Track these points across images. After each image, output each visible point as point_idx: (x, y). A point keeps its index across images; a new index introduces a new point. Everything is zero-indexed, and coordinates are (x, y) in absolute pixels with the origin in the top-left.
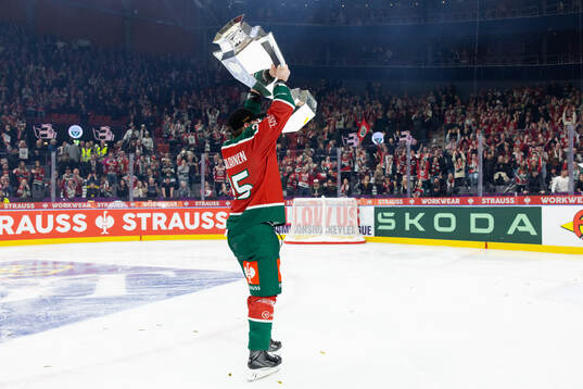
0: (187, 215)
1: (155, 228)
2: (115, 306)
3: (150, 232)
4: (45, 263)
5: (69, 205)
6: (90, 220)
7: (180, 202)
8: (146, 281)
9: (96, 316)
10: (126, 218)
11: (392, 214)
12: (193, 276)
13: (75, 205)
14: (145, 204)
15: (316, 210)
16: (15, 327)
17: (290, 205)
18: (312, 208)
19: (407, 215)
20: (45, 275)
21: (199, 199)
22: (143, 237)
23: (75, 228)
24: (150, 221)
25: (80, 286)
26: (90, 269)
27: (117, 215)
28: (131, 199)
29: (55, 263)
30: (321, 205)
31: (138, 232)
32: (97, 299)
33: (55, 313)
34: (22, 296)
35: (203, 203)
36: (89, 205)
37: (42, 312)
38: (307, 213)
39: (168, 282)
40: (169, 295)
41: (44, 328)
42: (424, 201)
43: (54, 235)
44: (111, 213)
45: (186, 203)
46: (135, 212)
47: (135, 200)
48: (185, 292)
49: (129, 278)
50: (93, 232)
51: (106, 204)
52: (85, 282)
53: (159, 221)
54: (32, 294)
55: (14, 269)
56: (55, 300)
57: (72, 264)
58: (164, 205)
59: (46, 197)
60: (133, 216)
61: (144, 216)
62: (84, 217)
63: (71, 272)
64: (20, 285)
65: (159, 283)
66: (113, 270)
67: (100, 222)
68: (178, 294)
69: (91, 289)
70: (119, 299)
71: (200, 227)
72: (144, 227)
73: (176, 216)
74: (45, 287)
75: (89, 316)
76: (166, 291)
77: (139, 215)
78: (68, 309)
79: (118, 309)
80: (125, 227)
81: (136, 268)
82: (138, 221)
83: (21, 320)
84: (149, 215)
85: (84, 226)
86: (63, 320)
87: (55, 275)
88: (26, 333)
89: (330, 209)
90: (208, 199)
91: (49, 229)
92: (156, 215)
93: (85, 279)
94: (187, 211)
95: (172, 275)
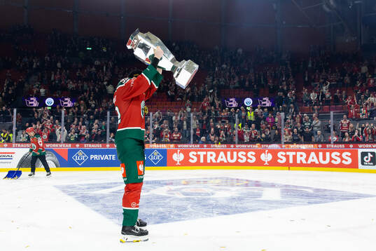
0: (321, 154)
1: (298, 162)
2: (275, 205)
3: (295, 164)
4: (232, 179)
5: (245, 146)
6: (258, 156)
7: (316, 145)
8: (293, 194)
9: (264, 210)
10: (279, 155)
12: (326, 193)
13: (249, 146)
14: (291, 146)
16: (220, 210)
20: (232, 185)
21: (329, 143)
22: (291, 168)
23: (249, 160)
24: (295, 157)
25: (253, 193)
26: (257, 184)
27: (274, 153)
28: (283, 143)
29: (237, 179)
31: (287, 164)
32: (264, 201)
33: (241, 205)
34: (222, 195)
35: (332, 146)
36: (257, 146)
37: (233, 204)
39: (308, 196)
40: (309, 203)
41: (235, 213)
43: (237, 164)
44: (270, 151)
45: (320, 146)
46: (285, 151)
47: (285, 143)
48: (320, 202)
49: (283, 192)
50: (259, 163)
51: (267, 146)
52: (256, 191)
53: (301, 158)
54: (228, 194)
55: (218, 181)
56: (240, 199)
57: (247, 180)
58: (304, 147)
59: (232, 142)
60: (284, 154)
61: (291, 154)
62: (254, 153)
63: (247, 185)
64: (220, 189)
65: (302, 195)
66: (273, 186)
67: (263, 157)
68: (316, 203)
69: (260, 195)
70: (277, 202)
71: (330, 162)
72: (291, 161)
73: (313, 154)
74: (234, 192)
75: (259, 209)
76: (307, 200)
77: (288, 153)
78: (247, 204)
79: (276, 208)
80: (279, 161)
81: (286, 186)
82: (287, 157)
83: (223, 207)
84: (294, 153)
85: (254, 160)
86: (245, 210)
87: (238, 186)
88: (225, 214)
90: (335, 143)
91: (234, 160)
92: (299, 154)
93: (256, 190)
94: (321, 151)
95: (311, 191)
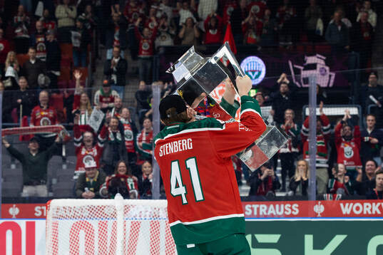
11: (274, 238)
15: (103, 227)
17: (43, 217)
18: (95, 224)
19: (309, 239)
30: (114, 216)
38: (82, 234)
42: (346, 209)
89: (136, 227)
